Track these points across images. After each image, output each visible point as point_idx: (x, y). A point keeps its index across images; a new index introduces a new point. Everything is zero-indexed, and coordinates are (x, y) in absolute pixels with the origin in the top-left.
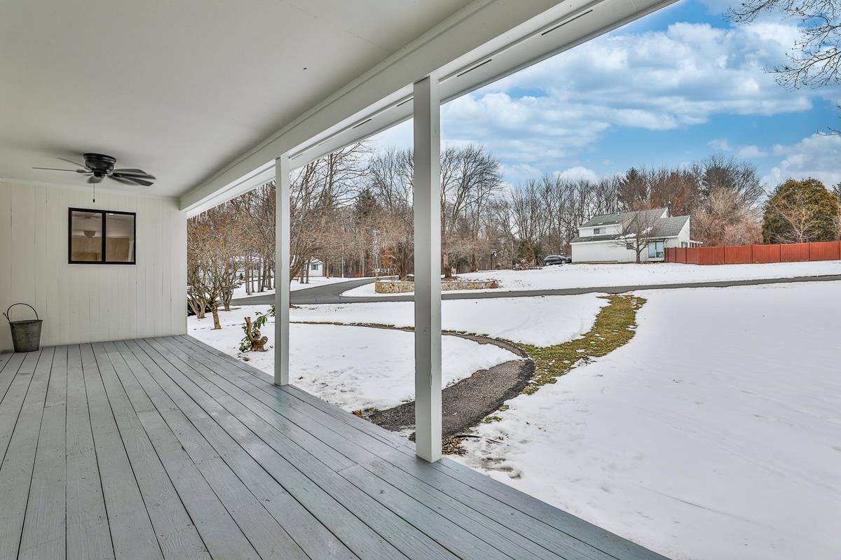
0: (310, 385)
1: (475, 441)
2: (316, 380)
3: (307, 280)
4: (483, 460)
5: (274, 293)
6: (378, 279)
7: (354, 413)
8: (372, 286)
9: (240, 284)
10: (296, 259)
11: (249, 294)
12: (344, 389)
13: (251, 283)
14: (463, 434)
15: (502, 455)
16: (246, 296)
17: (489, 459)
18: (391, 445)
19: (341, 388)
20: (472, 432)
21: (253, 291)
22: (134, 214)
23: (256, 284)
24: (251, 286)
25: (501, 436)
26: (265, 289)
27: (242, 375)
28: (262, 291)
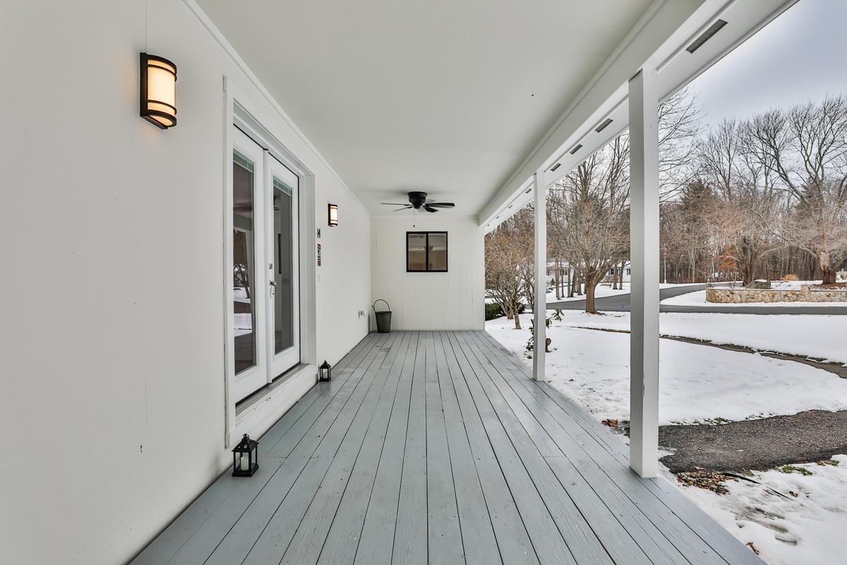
0: (578, 388)
1: (748, 485)
2: (585, 384)
3: (621, 286)
4: (749, 508)
5: (585, 298)
6: (710, 286)
7: (608, 423)
8: (702, 294)
9: (552, 289)
10: (601, 264)
11: (559, 299)
12: (610, 397)
13: (560, 289)
14: (737, 474)
15: (783, 513)
16: (556, 301)
17: (758, 510)
18: (610, 451)
19: (606, 396)
20: (752, 475)
21: (563, 296)
22: (446, 232)
23: (566, 289)
24: (560, 292)
25: (795, 491)
26: (575, 294)
27: (510, 368)
28: (572, 296)
